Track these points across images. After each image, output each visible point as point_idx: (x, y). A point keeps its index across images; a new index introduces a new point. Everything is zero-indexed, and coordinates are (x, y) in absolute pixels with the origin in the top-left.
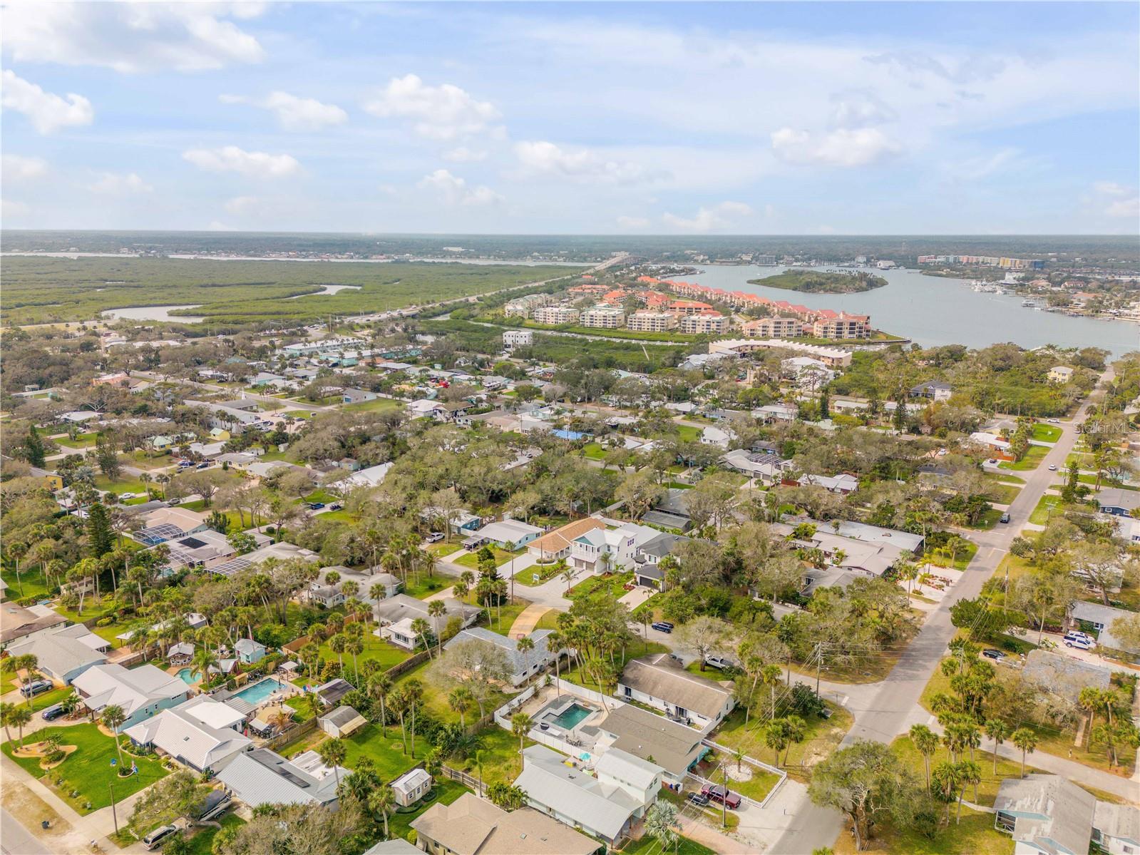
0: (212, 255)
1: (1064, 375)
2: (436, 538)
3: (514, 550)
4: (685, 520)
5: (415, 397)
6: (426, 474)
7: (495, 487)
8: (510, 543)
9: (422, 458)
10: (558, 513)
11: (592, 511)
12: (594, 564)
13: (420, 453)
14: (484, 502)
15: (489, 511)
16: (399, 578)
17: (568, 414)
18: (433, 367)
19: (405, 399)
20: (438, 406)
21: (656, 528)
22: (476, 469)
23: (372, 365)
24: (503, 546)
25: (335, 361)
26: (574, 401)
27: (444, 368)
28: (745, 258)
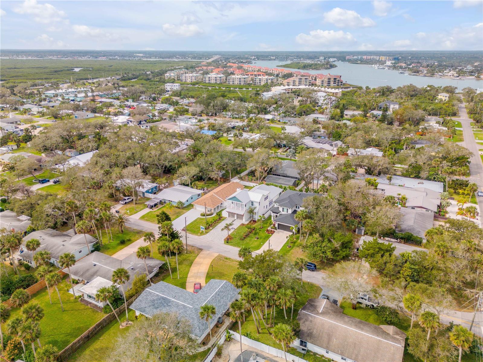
0: (19, 57)
1: (446, 97)
2: (127, 201)
3: (183, 207)
4: (293, 180)
5: (116, 115)
6: (118, 156)
7: (167, 164)
8: (180, 202)
9: (116, 146)
10: (210, 179)
11: (232, 177)
12: (243, 215)
13: (115, 143)
14: (160, 174)
15: (163, 180)
16: (95, 237)
17: (206, 122)
18: (128, 101)
19: (111, 116)
20: (130, 118)
21: (276, 186)
22: (153, 152)
23: (93, 100)
24: (175, 205)
25: (72, 98)
26: (207, 115)
27: (133, 101)
28: (272, 58)
